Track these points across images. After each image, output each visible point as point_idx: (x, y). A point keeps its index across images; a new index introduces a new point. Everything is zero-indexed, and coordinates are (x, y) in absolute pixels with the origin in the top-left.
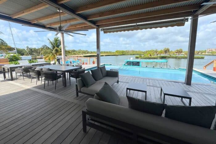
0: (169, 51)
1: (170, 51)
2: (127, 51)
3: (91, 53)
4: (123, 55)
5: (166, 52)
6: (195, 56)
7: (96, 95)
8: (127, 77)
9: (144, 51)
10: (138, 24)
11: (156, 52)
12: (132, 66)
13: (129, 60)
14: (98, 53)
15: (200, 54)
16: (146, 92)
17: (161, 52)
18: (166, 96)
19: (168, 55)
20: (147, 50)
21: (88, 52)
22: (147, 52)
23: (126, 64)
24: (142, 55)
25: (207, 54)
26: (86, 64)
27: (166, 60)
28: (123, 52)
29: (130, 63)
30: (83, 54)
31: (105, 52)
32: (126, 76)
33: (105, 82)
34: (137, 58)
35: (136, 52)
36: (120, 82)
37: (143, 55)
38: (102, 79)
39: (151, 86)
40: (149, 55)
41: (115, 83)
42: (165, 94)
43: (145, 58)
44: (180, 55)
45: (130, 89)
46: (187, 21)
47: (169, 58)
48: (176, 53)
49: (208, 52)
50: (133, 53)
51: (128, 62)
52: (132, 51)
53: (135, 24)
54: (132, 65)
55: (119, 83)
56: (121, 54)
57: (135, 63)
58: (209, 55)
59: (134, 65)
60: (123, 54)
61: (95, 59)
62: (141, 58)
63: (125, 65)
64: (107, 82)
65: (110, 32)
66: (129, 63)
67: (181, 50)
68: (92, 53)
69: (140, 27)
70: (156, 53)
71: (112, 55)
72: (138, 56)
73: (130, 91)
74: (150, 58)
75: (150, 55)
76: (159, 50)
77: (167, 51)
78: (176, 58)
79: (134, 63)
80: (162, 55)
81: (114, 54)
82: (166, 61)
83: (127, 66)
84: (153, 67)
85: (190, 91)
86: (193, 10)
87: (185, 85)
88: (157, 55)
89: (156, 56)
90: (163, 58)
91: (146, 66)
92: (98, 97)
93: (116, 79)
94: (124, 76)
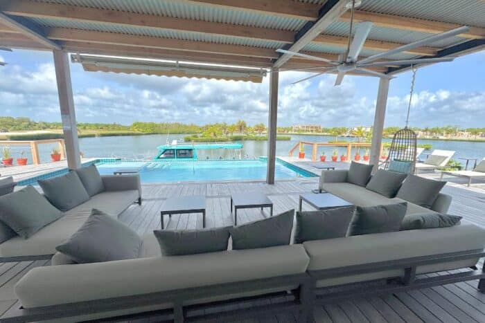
0: (245, 127)
1: (247, 126)
2: (163, 125)
3: (44, 128)
4: (154, 134)
5: (241, 129)
6: (277, 136)
7: (59, 253)
8: (163, 187)
9: (202, 125)
10: (180, 62)
11: (224, 127)
12: (175, 159)
13: (168, 146)
14: (69, 128)
15: (286, 132)
16: (203, 211)
17: (233, 129)
18: (238, 210)
19: (245, 135)
20: (208, 124)
21: (31, 125)
22: (207, 127)
23: (162, 156)
24: (199, 135)
25: (293, 133)
26: (24, 162)
27: (241, 143)
28: (153, 126)
29: (172, 152)
30: (6, 131)
31: (97, 126)
32: (160, 185)
33: (94, 210)
34: (188, 140)
35: (185, 126)
36: (146, 200)
37: (201, 135)
38: (86, 201)
39: (215, 197)
40: (212, 135)
41: (132, 206)
42: (237, 207)
43: (206, 141)
44: (262, 135)
45: (170, 213)
46: (265, 76)
47: (246, 139)
48: (257, 130)
49: (295, 131)
50: (177, 130)
51: (166, 150)
52: (176, 124)
53: (175, 62)
54: (177, 158)
55: (143, 203)
56: (149, 131)
57: (183, 152)
58: (296, 134)
59: (180, 158)
60: (154, 130)
61: (60, 147)
62: (197, 141)
63: (159, 158)
64: (99, 208)
65: (106, 70)
66: (170, 153)
67: (262, 125)
68: (46, 126)
69: (188, 71)
70: (225, 129)
71: (123, 135)
72: (190, 136)
73: (170, 216)
74: (213, 141)
75: (215, 135)
76: (230, 124)
77: (242, 127)
78: (255, 139)
79: (181, 152)
80: (235, 134)
81: (130, 132)
82: (241, 145)
83: (167, 160)
84: (221, 158)
85: (272, 194)
86: (271, 58)
87: (267, 185)
88: (227, 134)
89: (224, 136)
90: (236, 139)
91: (208, 158)
92: (69, 257)
93: (133, 195)
94: (156, 186)
